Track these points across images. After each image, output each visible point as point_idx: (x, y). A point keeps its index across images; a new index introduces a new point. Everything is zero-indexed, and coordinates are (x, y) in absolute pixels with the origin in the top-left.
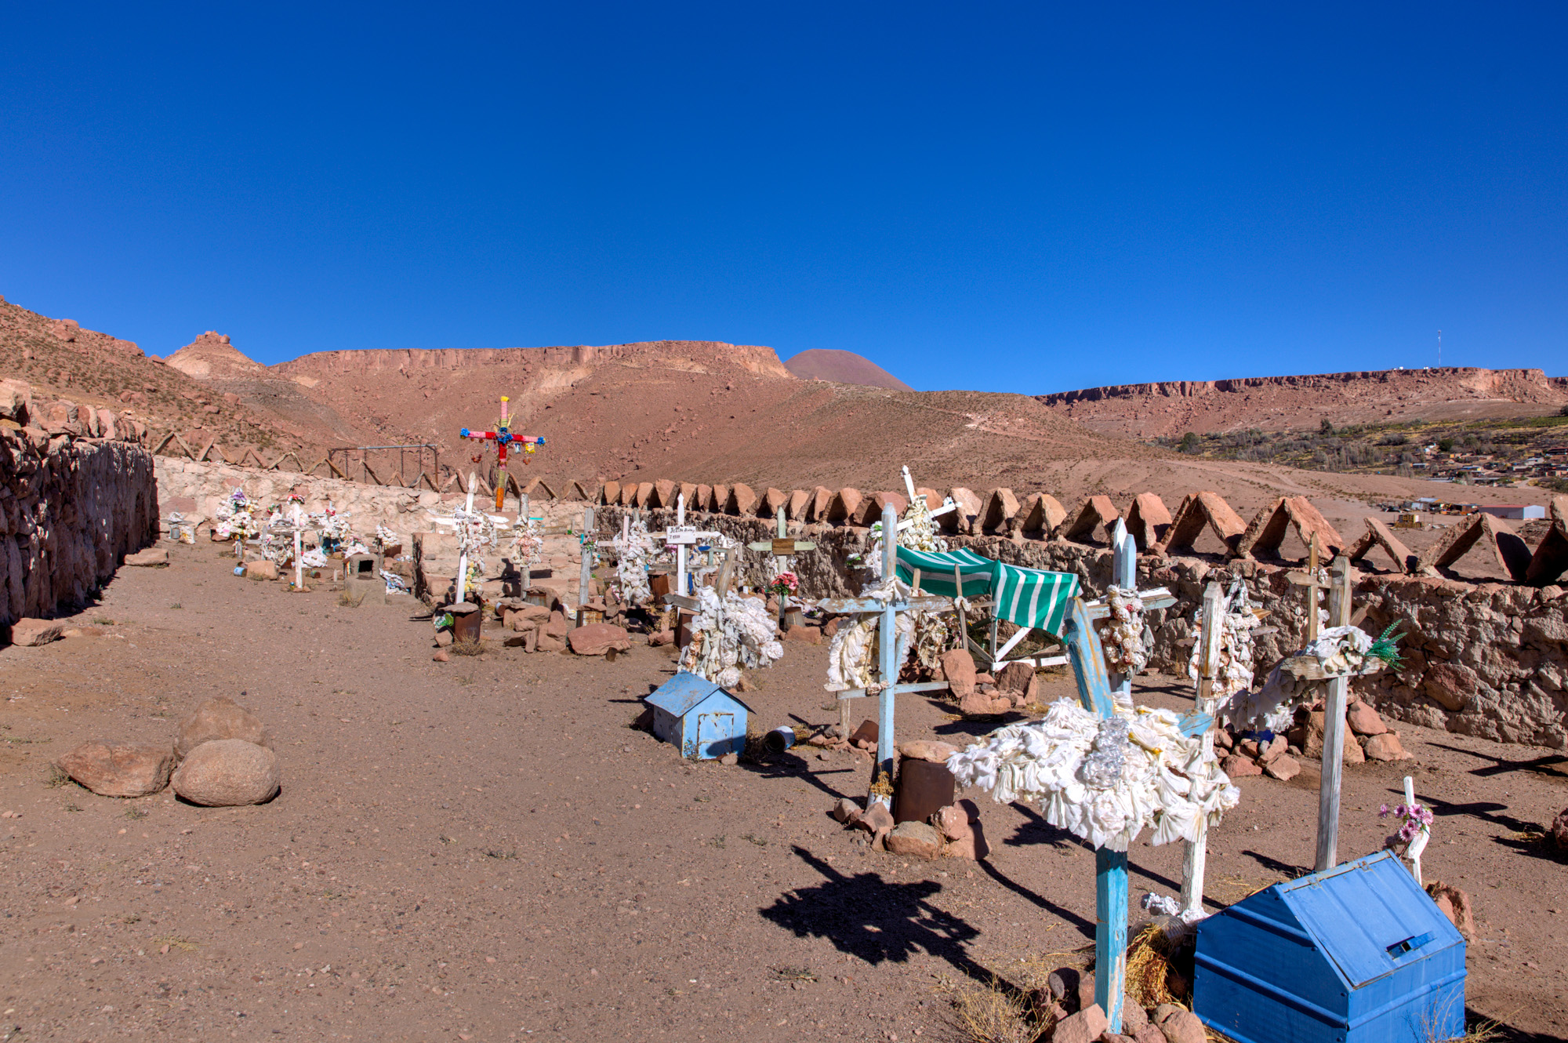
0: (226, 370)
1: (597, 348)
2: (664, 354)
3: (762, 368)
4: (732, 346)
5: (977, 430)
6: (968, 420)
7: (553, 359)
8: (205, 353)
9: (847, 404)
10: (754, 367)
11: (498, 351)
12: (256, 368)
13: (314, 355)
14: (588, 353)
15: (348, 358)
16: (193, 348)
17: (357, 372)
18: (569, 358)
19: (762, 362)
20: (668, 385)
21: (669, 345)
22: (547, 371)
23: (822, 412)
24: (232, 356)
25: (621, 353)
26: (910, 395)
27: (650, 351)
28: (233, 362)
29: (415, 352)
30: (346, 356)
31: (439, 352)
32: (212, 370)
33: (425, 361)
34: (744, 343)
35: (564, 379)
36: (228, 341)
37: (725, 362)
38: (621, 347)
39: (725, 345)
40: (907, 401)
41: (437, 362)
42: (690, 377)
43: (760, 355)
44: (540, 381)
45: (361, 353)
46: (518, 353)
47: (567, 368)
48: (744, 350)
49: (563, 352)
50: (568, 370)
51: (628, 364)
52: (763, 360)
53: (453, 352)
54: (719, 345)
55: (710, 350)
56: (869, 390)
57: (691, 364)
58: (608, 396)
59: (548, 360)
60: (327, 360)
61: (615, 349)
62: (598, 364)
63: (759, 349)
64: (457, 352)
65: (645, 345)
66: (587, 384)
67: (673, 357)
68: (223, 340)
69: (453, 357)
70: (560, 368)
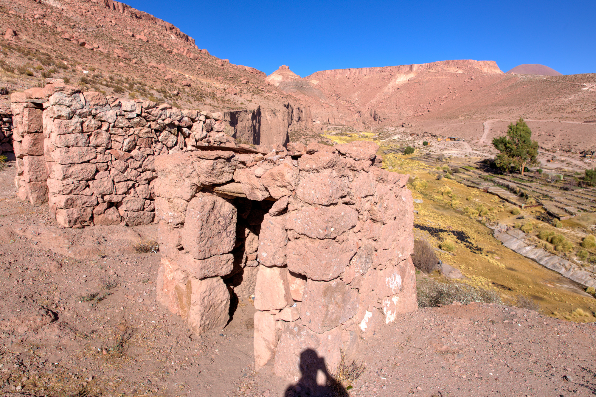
0: (287, 78)
1: (419, 65)
2: (446, 66)
3: (489, 70)
4: (476, 61)
5: (587, 91)
6: (584, 86)
7: (402, 70)
8: (281, 72)
9: (524, 83)
10: (485, 70)
11: (381, 68)
12: (297, 77)
13: (318, 72)
14: (416, 67)
15: (329, 73)
16: (278, 71)
17: (331, 78)
18: (408, 69)
19: (489, 67)
20: (446, 79)
21: (448, 62)
22: (399, 75)
23: (511, 87)
24: (289, 73)
25: (429, 66)
26: (556, 77)
27: (440, 65)
28: (290, 75)
29: (352, 70)
30: (328, 72)
31: (360, 69)
32: (283, 78)
33: (355, 73)
34: (481, 60)
35: (405, 78)
36: (289, 68)
37: (472, 68)
38: (429, 64)
39: (473, 61)
40: (554, 80)
41: (359, 73)
42: (456, 75)
43: (489, 64)
44: (396, 79)
45: (333, 71)
46: (389, 68)
47: (407, 73)
48: (481, 63)
49: (406, 67)
50: (407, 74)
51: (431, 71)
52: (490, 66)
53: (365, 69)
54: (470, 61)
55: (466, 64)
56: (537, 76)
57: (457, 69)
58: (421, 83)
59: (400, 71)
60: (322, 74)
61: (426, 65)
62: (419, 71)
63: (489, 62)
64: (366, 69)
65: (439, 63)
66: (414, 79)
67: (450, 67)
68: (287, 68)
69: (365, 71)
70: (404, 74)
